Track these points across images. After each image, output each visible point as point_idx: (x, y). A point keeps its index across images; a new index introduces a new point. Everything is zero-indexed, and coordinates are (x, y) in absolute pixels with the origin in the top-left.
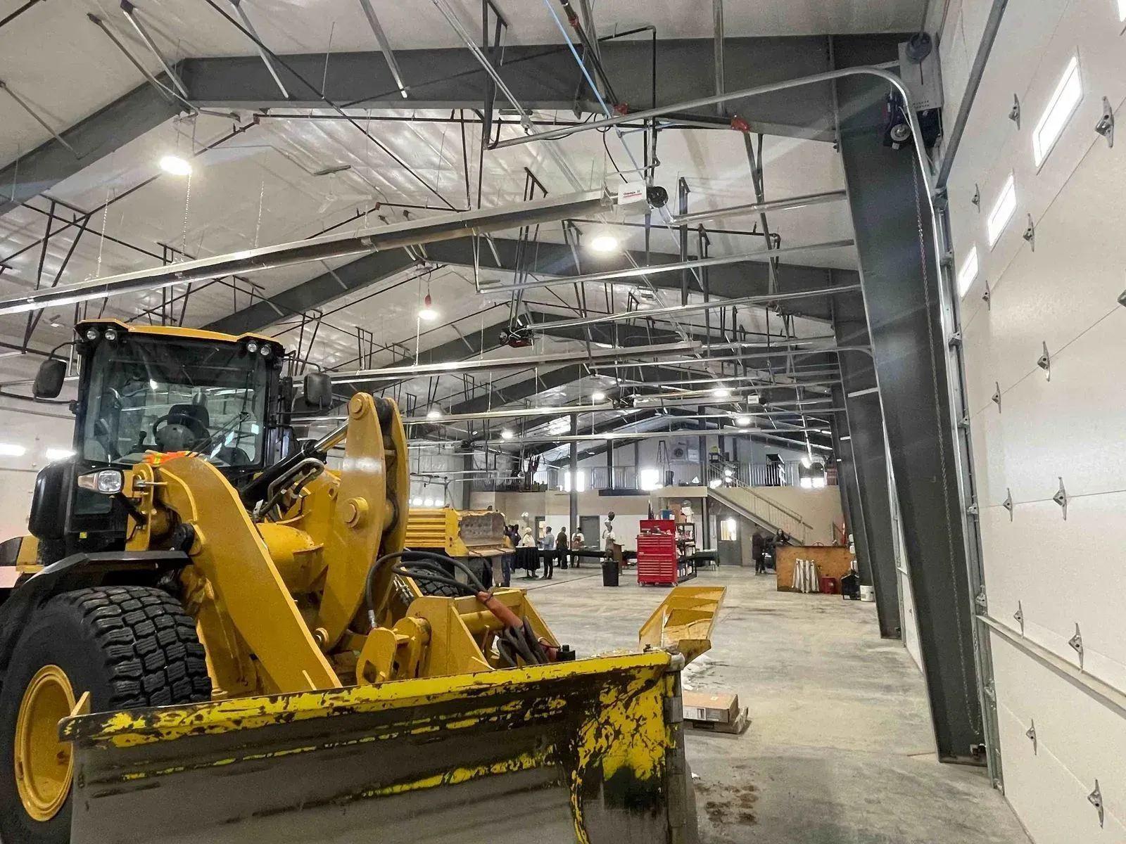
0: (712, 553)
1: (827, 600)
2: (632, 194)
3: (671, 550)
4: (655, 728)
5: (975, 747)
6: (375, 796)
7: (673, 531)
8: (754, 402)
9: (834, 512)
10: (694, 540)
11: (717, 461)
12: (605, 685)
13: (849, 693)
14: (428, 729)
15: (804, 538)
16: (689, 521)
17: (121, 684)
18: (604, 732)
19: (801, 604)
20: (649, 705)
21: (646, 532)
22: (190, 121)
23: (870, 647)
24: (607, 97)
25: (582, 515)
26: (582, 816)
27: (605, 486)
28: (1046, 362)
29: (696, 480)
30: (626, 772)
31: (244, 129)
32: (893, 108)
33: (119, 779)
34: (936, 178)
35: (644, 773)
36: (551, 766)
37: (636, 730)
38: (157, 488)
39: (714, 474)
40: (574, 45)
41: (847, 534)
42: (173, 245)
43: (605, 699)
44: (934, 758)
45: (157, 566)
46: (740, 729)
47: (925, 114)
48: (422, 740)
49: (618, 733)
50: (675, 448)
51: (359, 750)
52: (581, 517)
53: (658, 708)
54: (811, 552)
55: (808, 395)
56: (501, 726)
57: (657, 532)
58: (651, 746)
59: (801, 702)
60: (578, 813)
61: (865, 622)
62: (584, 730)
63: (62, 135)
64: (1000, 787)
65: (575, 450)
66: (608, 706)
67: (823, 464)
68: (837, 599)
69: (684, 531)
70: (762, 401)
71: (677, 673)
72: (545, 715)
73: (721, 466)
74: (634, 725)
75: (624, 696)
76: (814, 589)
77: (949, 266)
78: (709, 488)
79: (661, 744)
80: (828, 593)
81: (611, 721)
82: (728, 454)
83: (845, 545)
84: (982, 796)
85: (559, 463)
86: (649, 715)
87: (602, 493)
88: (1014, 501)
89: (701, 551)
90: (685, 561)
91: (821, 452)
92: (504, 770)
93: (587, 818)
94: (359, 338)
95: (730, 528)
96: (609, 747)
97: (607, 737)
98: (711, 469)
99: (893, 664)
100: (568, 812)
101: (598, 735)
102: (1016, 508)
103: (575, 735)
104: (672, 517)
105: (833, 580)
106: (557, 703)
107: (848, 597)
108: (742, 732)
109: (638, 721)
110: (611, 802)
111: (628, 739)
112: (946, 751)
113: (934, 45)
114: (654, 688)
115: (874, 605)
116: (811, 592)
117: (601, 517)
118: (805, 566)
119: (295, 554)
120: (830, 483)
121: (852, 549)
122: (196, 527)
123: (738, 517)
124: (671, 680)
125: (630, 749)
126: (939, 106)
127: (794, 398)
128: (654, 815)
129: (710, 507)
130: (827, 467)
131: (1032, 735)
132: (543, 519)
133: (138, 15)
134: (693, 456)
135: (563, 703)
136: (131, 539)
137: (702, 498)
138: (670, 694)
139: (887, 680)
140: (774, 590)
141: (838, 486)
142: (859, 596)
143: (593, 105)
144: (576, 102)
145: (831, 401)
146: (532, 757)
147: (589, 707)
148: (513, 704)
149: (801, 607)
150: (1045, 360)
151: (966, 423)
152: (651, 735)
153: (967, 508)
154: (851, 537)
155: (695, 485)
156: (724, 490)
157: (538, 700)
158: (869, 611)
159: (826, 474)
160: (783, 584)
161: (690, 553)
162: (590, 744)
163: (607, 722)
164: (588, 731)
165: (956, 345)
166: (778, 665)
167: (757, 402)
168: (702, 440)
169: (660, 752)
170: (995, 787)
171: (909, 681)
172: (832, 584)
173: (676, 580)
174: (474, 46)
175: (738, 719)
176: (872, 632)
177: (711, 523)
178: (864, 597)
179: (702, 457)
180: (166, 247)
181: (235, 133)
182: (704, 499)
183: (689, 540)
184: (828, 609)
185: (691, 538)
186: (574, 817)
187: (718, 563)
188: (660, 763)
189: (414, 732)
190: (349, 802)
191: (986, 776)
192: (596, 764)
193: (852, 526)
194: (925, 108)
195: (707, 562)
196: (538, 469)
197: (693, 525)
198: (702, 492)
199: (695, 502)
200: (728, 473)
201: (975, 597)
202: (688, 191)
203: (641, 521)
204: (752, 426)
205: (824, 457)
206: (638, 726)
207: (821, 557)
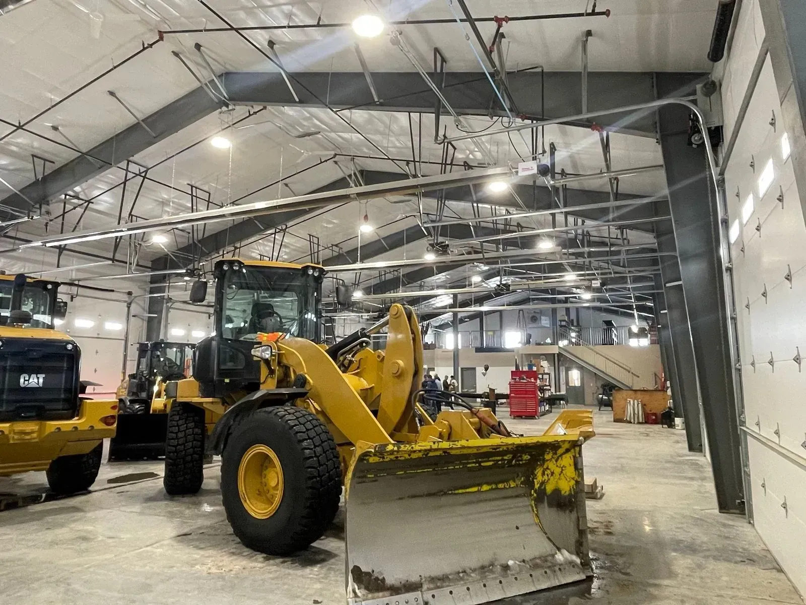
0: (562, 395)
1: (650, 428)
2: (528, 169)
3: (534, 393)
4: (570, 472)
5: (739, 501)
6: (452, 493)
7: (535, 379)
8: (596, 285)
9: (655, 364)
10: (550, 386)
11: (565, 326)
12: (548, 450)
13: (666, 481)
14: (474, 465)
15: (633, 384)
16: (546, 371)
17: (307, 451)
18: (546, 472)
19: (631, 431)
20: (567, 460)
21: (515, 379)
22: (230, 114)
23: (680, 456)
24: (511, 108)
25: (462, 367)
26: (537, 511)
27: (479, 346)
28: (789, 278)
29: (549, 341)
30: (557, 491)
31: (255, 113)
32: (693, 124)
33: (365, 477)
34: (719, 169)
35: (566, 492)
36: (523, 487)
37: (562, 472)
38: (279, 354)
39: (563, 336)
40: (489, 73)
41: (666, 381)
42: (197, 185)
43: (547, 457)
44: (717, 511)
45: (287, 396)
46: (599, 496)
47: (713, 128)
48: (470, 469)
49: (552, 473)
50: (531, 316)
51: (448, 472)
52: (462, 369)
53: (572, 462)
54: (639, 394)
55: (636, 279)
56: (503, 466)
57: (524, 379)
58: (568, 480)
59: (635, 485)
60: (535, 509)
61: (678, 442)
62: (537, 471)
63: (143, 121)
64: (752, 522)
65: (457, 317)
66: (548, 460)
67: (647, 328)
68: (658, 427)
69: (542, 378)
70: (603, 284)
71: (580, 446)
72: (521, 463)
73: (568, 330)
74: (560, 470)
75: (556, 456)
76: (641, 421)
77: (726, 222)
78: (559, 347)
79: (573, 479)
80: (651, 423)
81: (549, 467)
82: (573, 320)
83: (664, 389)
84: (743, 527)
85: (442, 327)
86: (567, 465)
87: (478, 350)
88: (756, 361)
89: (554, 393)
90: (544, 400)
91: (645, 319)
92: (503, 487)
93: (539, 512)
94: (311, 242)
95: (575, 377)
96: (549, 479)
97: (548, 475)
98: (560, 332)
99: (696, 466)
100: (530, 508)
101: (543, 474)
102: (756, 365)
103: (533, 473)
104: (535, 369)
105: (655, 414)
106: (526, 457)
107: (666, 426)
108: (601, 498)
109: (562, 468)
110: (550, 505)
111: (558, 476)
112: (724, 506)
113: (718, 88)
114: (569, 453)
115: (684, 432)
116: (639, 423)
117: (477, 368)
118: (634, 404)
119: (361, 390)
120: (653, 342)
121: (669, 392)
122: (306, 376)
123: (581, 368)
124: (577, 449)
125: (559, 481)
126: (721, 124)
127: (626, 283)
128: (571, 511)
129: (560, 360)
130: (650, 330)
131: (785, 506)
132: (433, 369)
133: (204, 52)
134: (545, 322)
135: (529, 457)
136: (264, 382)
137: (554, 354)
138: (578, 455)
139: (690, 474)
140: (611, 422)
141: (659, 345)
142: (674, 426)
143: (502, 113)
144: (490, 110)
145: (654, 284)
146: (515, 482)
147: (540, 460)
148: (508, 456)
149: (630, 432)
150: (788, 276)
151: (734, 316)
152: (569, 474)
153: (735, 365)
154: (668, 384)
155: (548, 344)
156: (572, 349)
157: (519, 455)
158: (682, 435)
159: (649, 335)
160: (618, 417)
161: (547, 394)
162: (540, 478)
163: (547, 468)
164: (539, 472)
165: (729, 270)
166: (619, 466)
167: (599, 285)
168: (554, 311)
169: (573, 482)
170: (750, 523)
171: (705, 475)
172: (654, 417)
173: (538, 414)
174: (422, 71)
175: (597, 491)
176: (683, 448)
177: (561, 373)
178: (678, 426)
179: (554, 322)
180: (192, 187)
181: (250, 115)
182: (556, 355)
183: (546, 386)
184: (651, 434)
185: (548, 384)
186: (534, 511)
187: (567, 402)
188: (573, 487)
189: (469, 466)
190: (442, 495)
191: (745, 518)
192: (543, 487)
193: (669, 376)
194: (713, 126)
195: (558, 402)
196: (428, 332)
197: (549, 374)
198: (554, 350)
199: (550, 357)
200: (573, 334)
201: (739, 417)
202: (555, 150)
203: (512, 372)
204: (593, 300)
205: (648, 323)
206: (562, 470)
207: (647, 398)
